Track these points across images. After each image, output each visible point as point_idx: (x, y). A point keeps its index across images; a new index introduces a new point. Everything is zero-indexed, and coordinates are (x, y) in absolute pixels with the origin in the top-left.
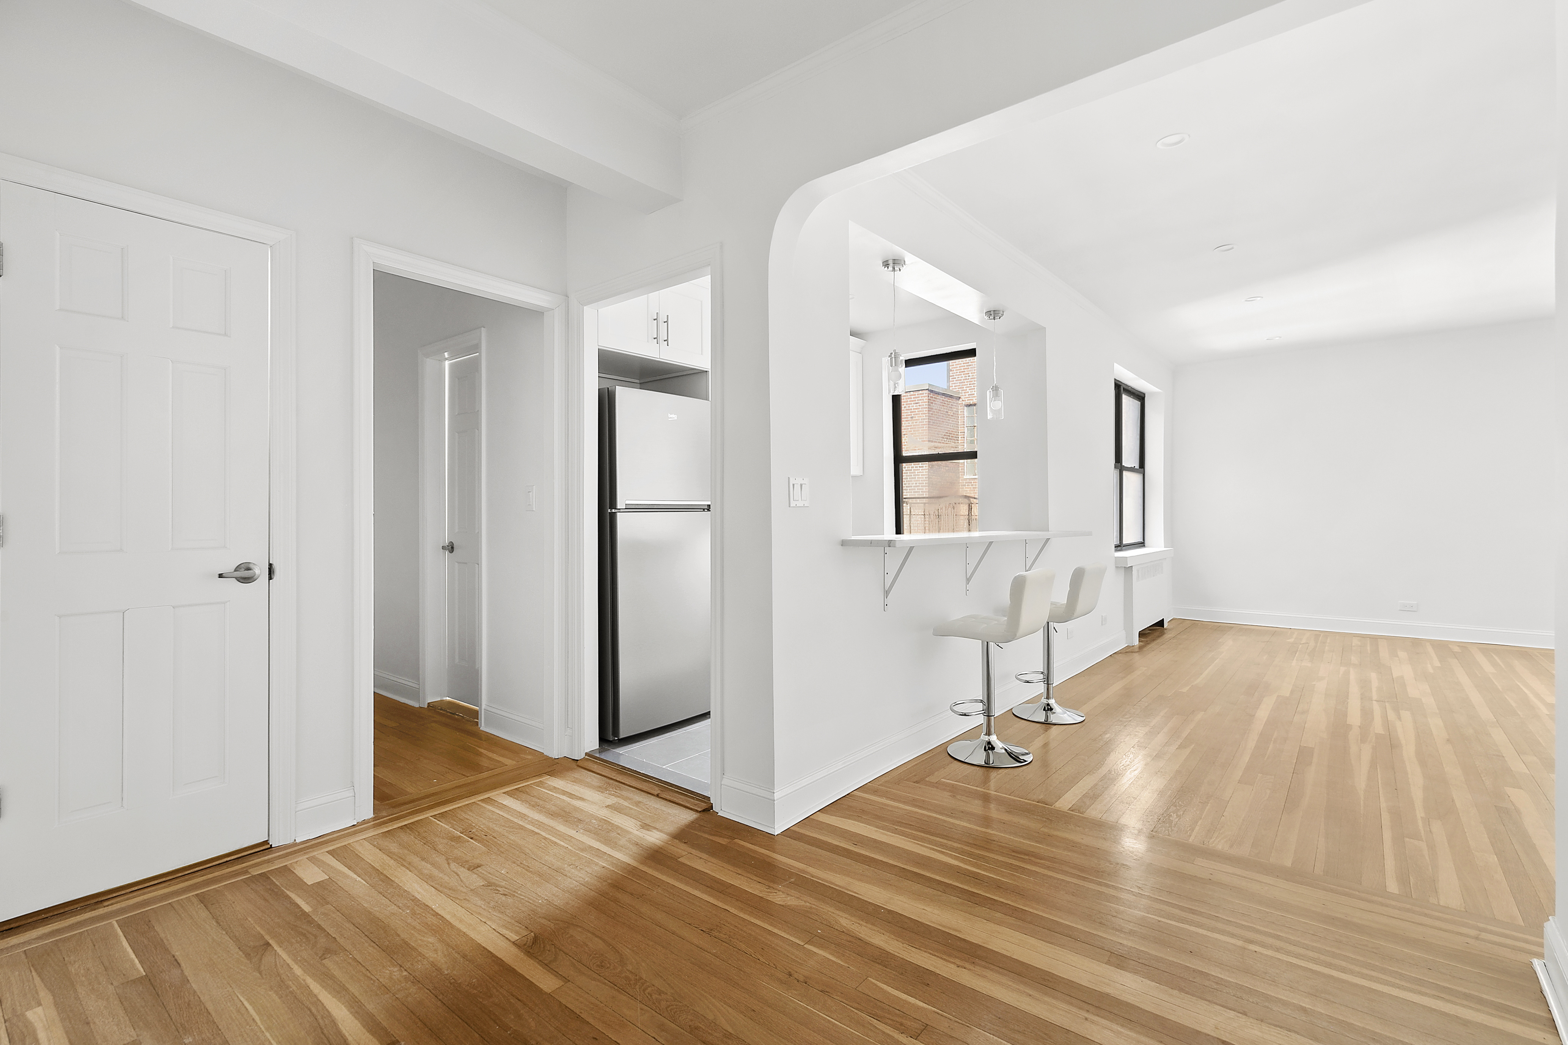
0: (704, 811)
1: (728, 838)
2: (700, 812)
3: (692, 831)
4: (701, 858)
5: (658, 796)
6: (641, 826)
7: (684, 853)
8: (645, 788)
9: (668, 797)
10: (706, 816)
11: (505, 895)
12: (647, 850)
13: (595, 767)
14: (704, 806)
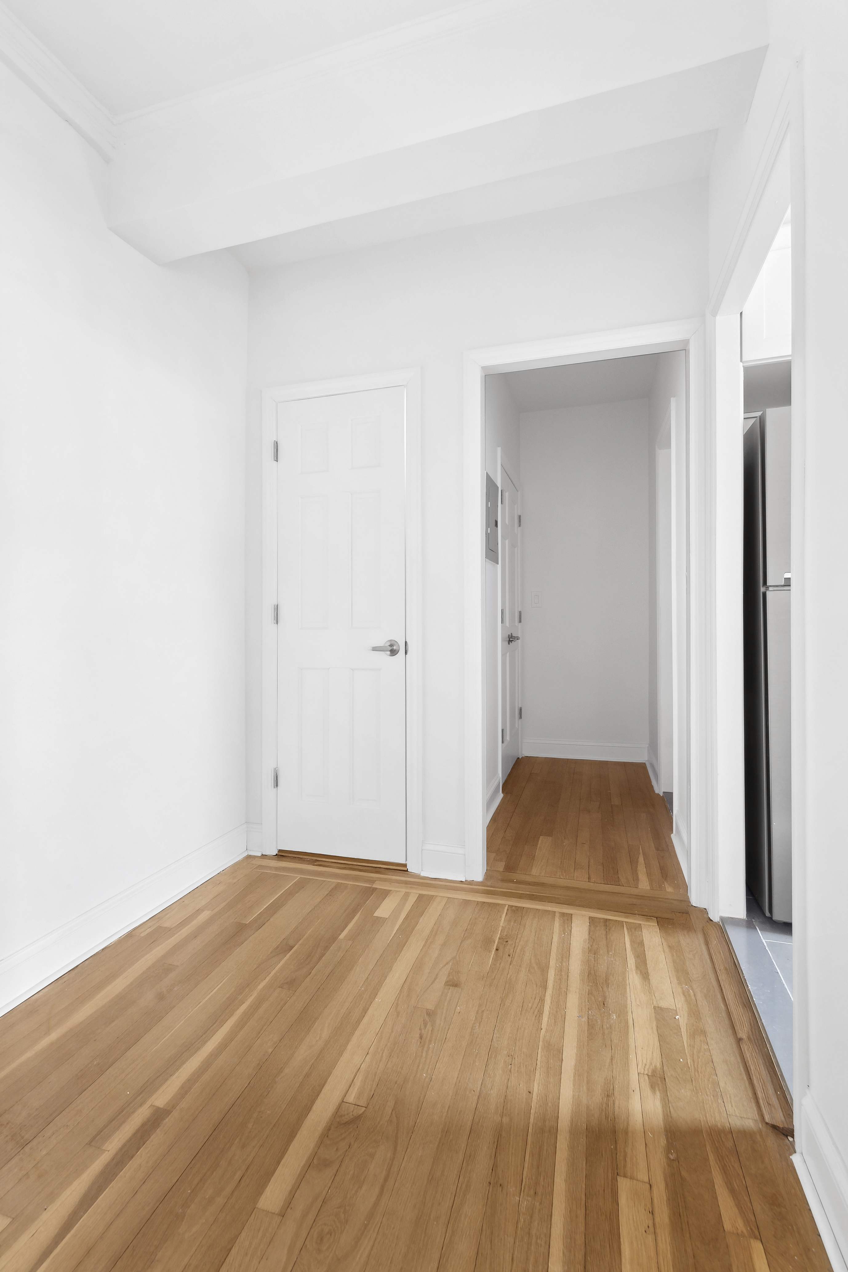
0: (774, 1127)
1: (747, 1222)
2: (767, 1123)
3: (708, 1148)
4: (652, 1213)
5: (739, 1041)
6: (654, 1071)
7: (643, 1175)
8: (735, 1016)
9: (748, 1055)
10: (772, 1141)
11: (421, 1037)
12: (607, 1117)
13: (714, 942)
14: (778, 1118)
